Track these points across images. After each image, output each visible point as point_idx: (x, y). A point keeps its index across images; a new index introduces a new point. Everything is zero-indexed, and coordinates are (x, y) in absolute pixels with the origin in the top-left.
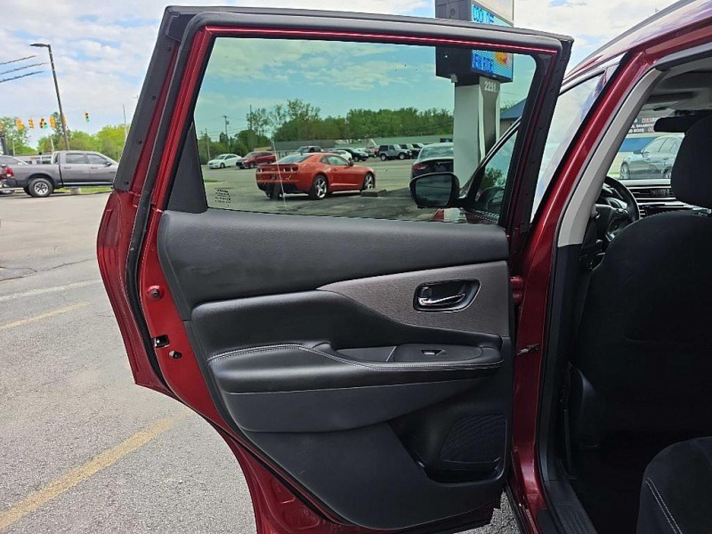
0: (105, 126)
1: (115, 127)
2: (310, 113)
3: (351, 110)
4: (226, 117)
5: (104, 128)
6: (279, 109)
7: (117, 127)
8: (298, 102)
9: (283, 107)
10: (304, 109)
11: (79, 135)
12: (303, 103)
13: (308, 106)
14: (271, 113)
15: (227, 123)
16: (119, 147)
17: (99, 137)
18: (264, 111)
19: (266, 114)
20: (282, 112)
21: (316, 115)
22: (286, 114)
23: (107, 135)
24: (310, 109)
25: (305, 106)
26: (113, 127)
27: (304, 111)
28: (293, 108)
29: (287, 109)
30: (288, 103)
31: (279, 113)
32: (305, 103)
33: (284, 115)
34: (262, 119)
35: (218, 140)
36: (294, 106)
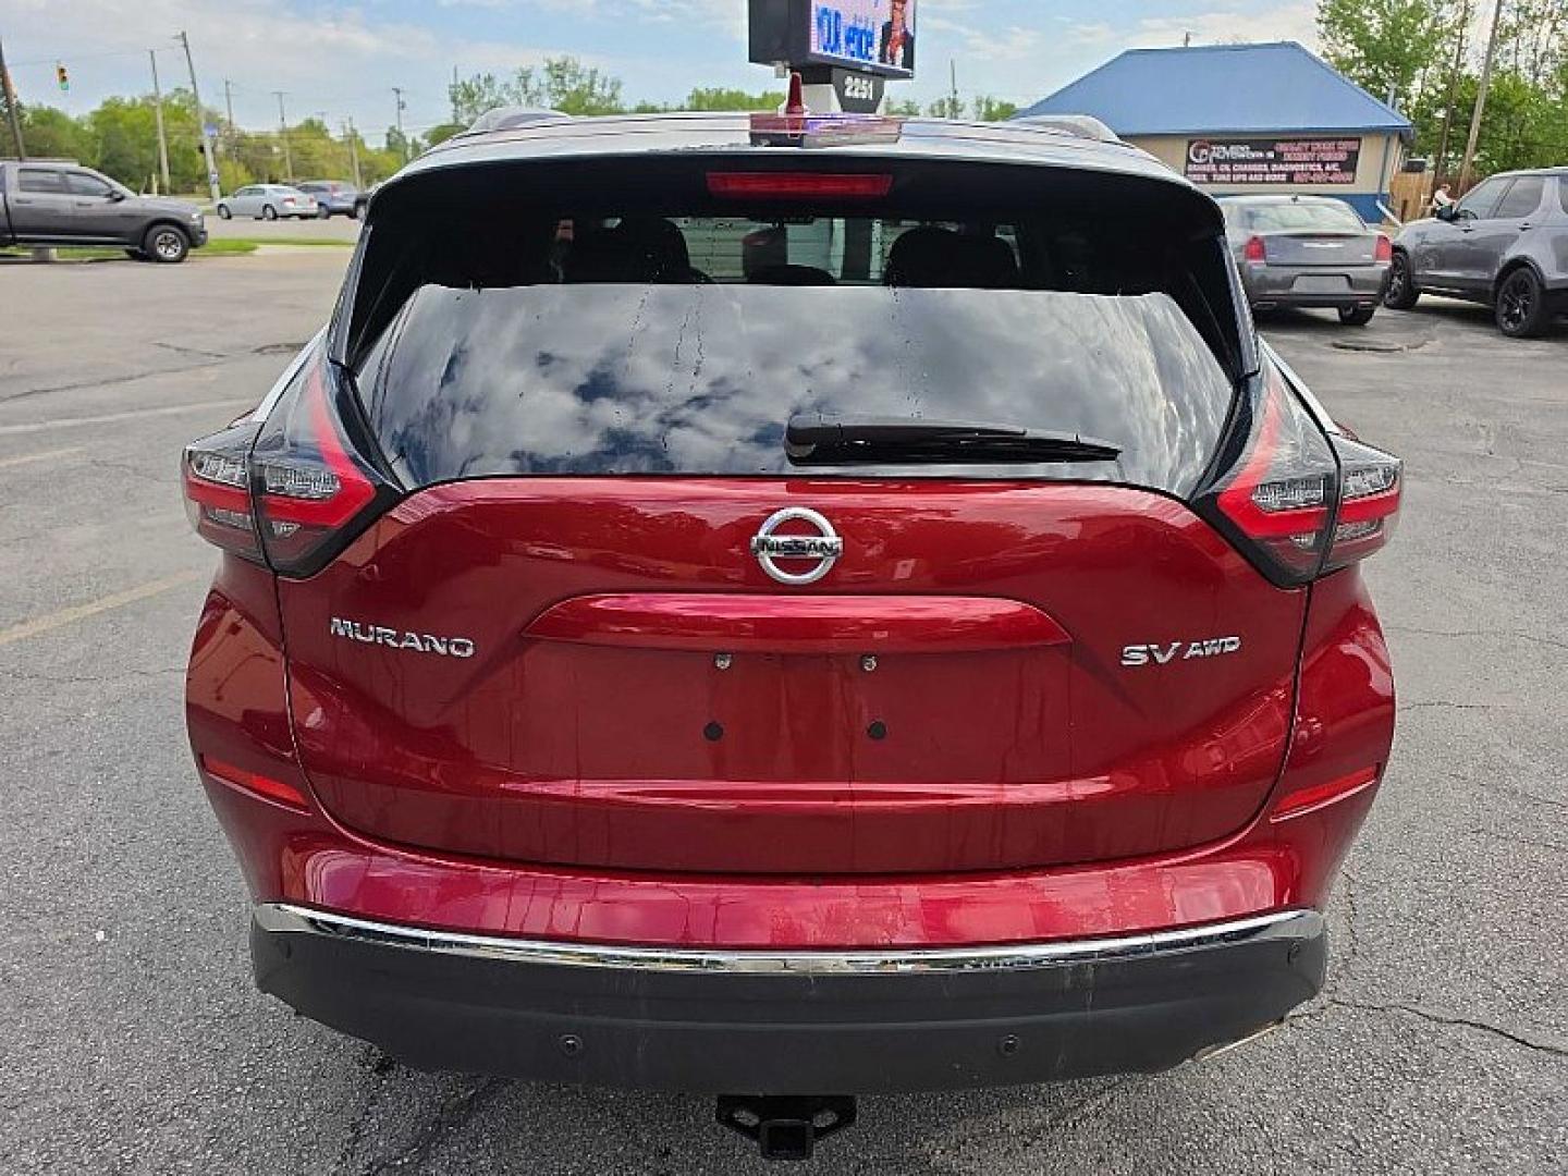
0: (107, 97)
1: (134, 101)
2: (597, 89)
3: (696, 91)
4: (398, 92)
5: (105, 104)
6: (525, 77)
7: (139, 101)
8: (570, 63)
9: (533, 73)
10: (586, 81)
11: (48, 118)
12: (582, 65)
13: (594, 72)
14: (507, 86)
15: (402, 106)
16: (144, 151)
17: (95, 124)
18: (489, 79)
19: (497, 87)
20: (533, 85)
21: (613, 96)
22: (542, 89)
23: (116, 120)
24: (599, 81)
25: (588, 74)
26: (127, 100)
27: (584, 86)
28: (558, 76)
29: (545, 78)
30: (546, 65)
31: (525, 86)
32: (586, 63)
33: (538, 93)
34: (486, 100)
35: (384, 145)
36: (560, 73)
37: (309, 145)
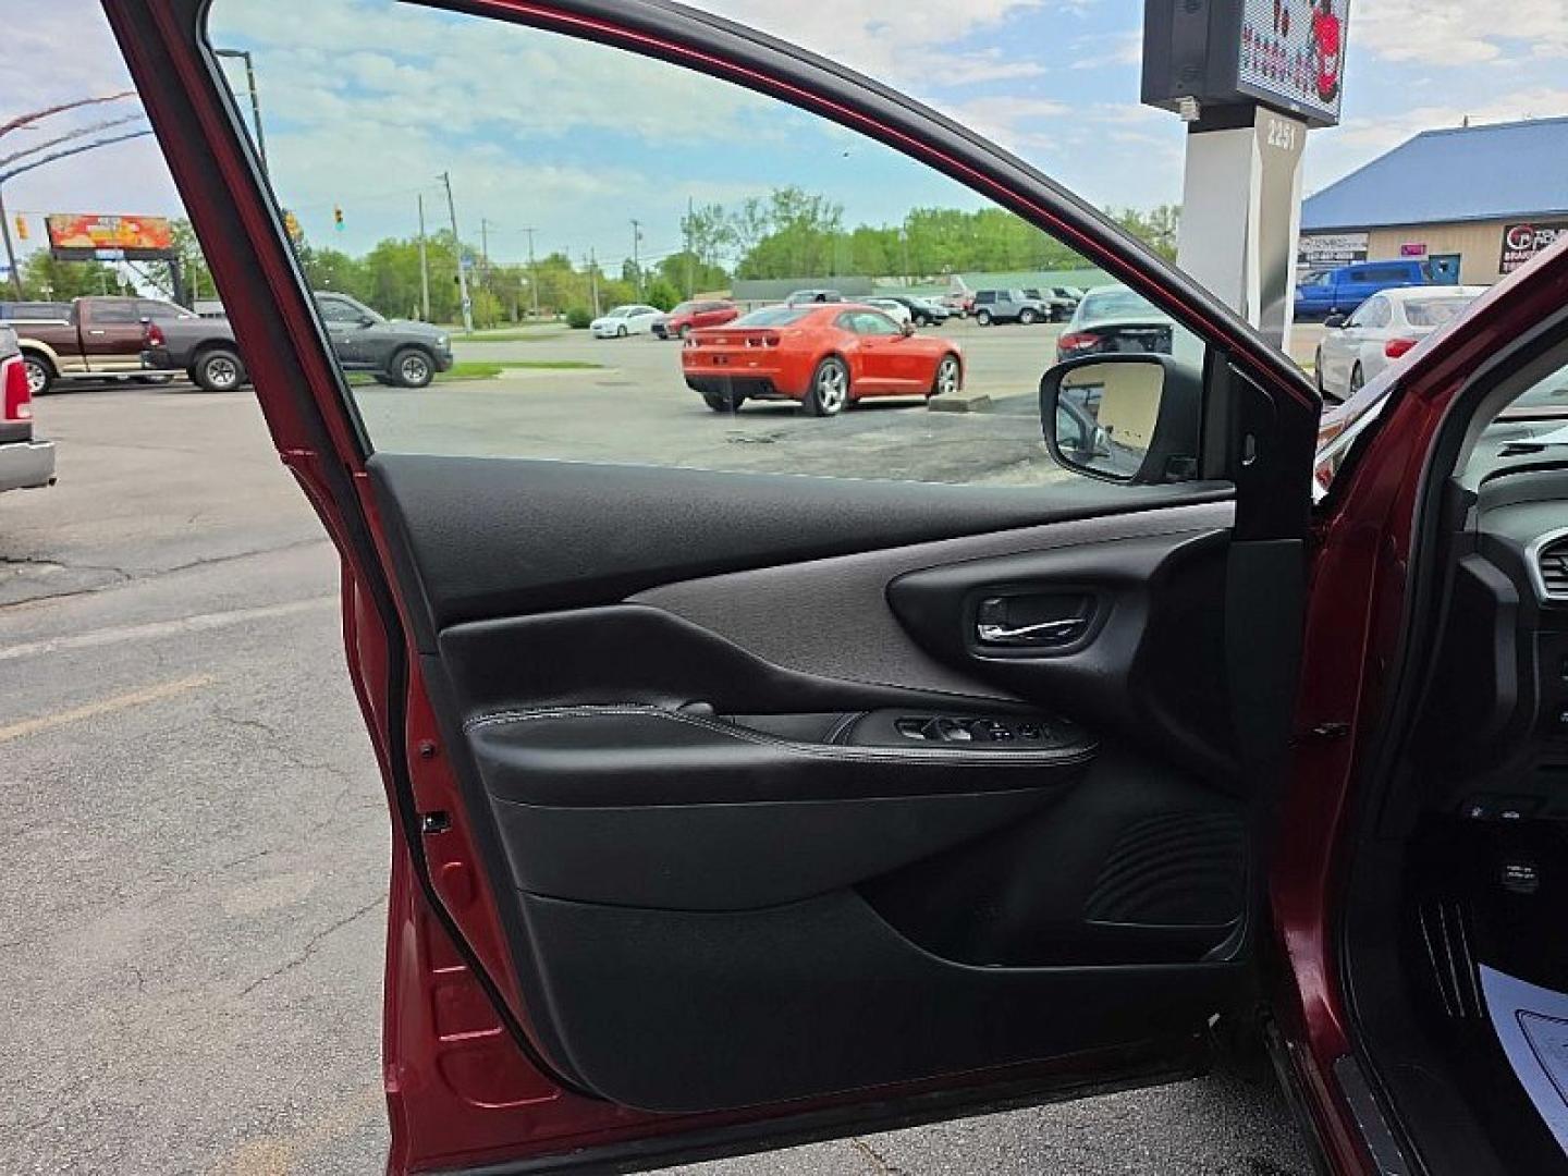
0: (382, 239)
1: (404, 242)
2: (820, 216)
3: (914, 210)
4: (636, 224)
5: (380, 246)
6: (752, 205)
7: (409, 242)
8: (796, 191)
9: (761, 202)
10: (809, 207)
11: (333, 260)
12: (806, 192)
13: (818, 199)
14: (735, 215)
15: (639, 237)
16: (411, 286)
17: (371, 264)
18: (718, 210)
19: (725, 218)
20: (759, 214)
21: (835, 221)
22: (768, 217)
23: (387, 259)
24: (822, 207)
25: (812, 199)
26: (399, 242)
27: (808, 212)
28: (783, 204)
29: (771, 207)
30: (773, 194)
31: (752, 216)
32: (810, 193)
33: (763, 221)
34: (714, 230)
35: (620, 276)
36: (786, 201)
37: (554, 276)
